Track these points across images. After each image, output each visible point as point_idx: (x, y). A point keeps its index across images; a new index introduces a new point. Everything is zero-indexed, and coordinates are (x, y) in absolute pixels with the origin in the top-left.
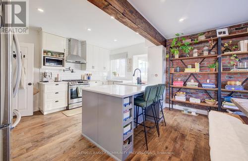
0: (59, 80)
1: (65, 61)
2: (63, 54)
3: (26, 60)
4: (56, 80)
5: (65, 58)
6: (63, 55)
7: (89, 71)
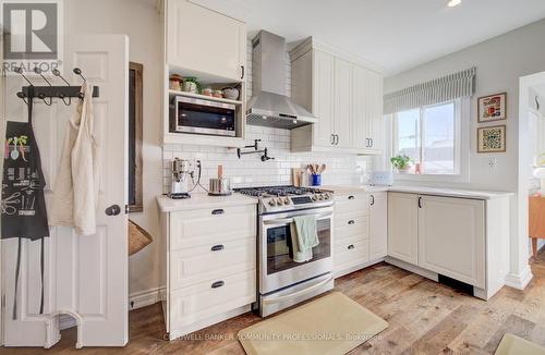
0: (225, 190)
1: (244, 116)
2: (238, 86)
3: (102, 109)
4: (215, 190)
5: (244, 102)
6: (236, 92)
7: (320, 152)
